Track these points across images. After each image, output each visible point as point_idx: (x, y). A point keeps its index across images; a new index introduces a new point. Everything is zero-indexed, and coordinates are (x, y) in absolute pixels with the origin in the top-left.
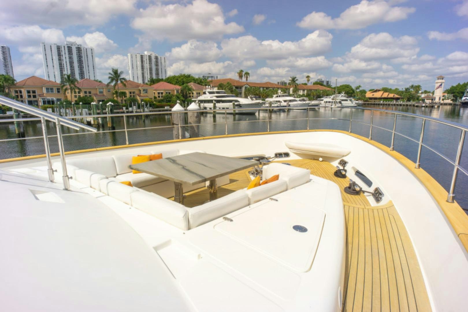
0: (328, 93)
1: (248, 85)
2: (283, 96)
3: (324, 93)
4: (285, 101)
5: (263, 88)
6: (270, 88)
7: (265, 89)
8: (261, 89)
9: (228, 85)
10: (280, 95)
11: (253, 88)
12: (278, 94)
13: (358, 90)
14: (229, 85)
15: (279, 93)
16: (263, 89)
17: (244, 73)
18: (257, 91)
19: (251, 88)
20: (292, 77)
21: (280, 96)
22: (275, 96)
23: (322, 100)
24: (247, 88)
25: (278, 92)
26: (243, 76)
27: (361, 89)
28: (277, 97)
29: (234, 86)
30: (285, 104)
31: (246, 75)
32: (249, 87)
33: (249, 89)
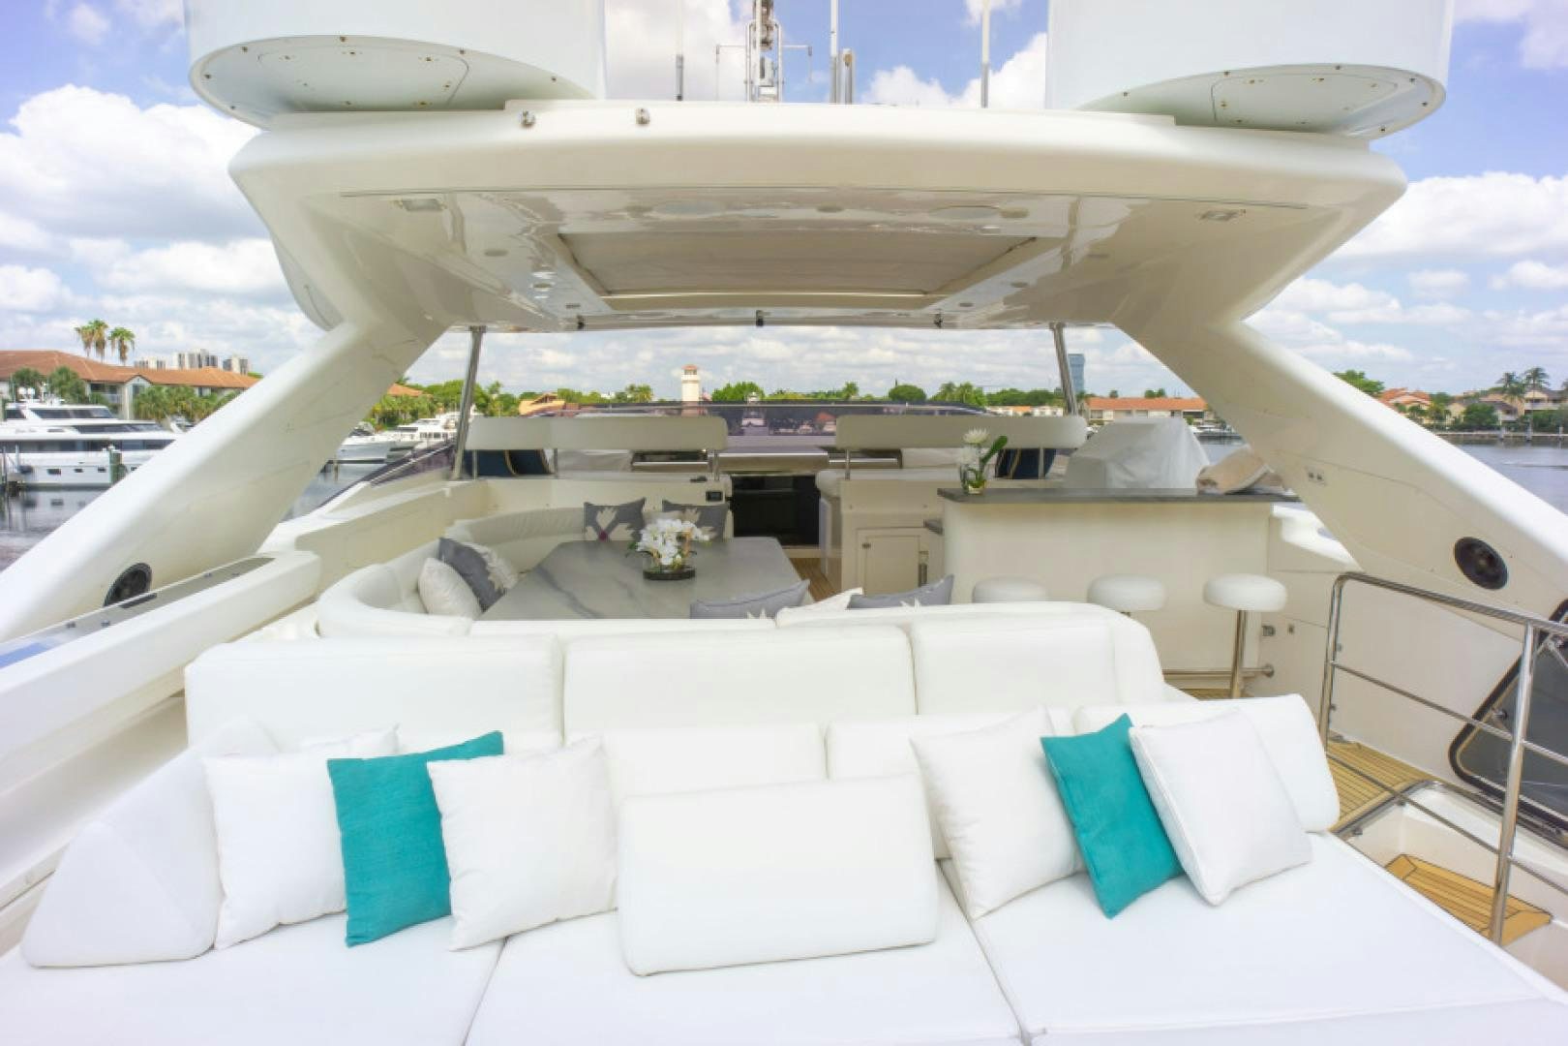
0: (416, 405)
1: (143, 378)
3: (406, 407)
5: (201, 388)
6: (223, 388)
7: (207, 392)
8: (197, 392)
9: (64, 378)
11: (167, 391)
13: (495, 396)
14: (68, 379)
16: (201, 393)
17: (107, 333)
18: (184, 403)
19: (159, 389)
23: (415, 430)
24: (141, 392)
26: (108, 343)
27: (502, 391)
29: (89, 381)
31: (117, 339)
32: (147, 385)
33: (151, 393)
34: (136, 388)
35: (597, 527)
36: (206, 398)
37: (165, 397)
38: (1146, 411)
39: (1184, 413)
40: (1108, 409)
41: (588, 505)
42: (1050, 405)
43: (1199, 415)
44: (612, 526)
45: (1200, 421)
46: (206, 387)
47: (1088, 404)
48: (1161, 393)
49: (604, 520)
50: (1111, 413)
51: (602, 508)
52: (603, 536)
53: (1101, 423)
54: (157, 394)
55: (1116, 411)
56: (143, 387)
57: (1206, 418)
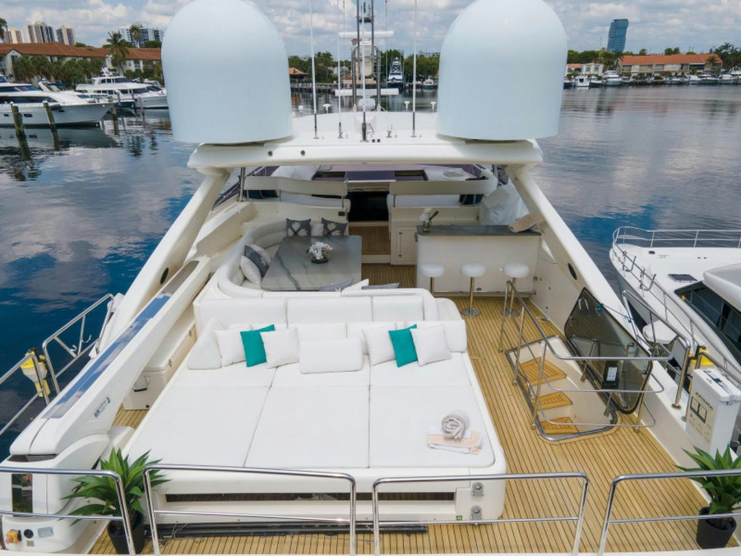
1: (16, 52)
2: (117, 81)
4: (124, 92)
5: (51, 56)
8: (49, 60)
10: (107, 77)
11: (32, 59)
12: (105, 76)
15: (105, 74)
18: (43, 67)
19: (27, 58)
20: (112, 34)
21: (109, 81)
22: (97, 79)
24: (17, 60)
25: (103, 73)
28: (103, 81)
30: (127, 98)
32: (19, 55)
33: (22, 61)
34: (13, 57)
35: (293, 230)
36: (55, 63)
37: (31, 63)
38: (663, 65)
39: (691, 66)
40: (636, 64)
41: (288, 220)
42: (595, 63)
43: (701, 67)
44: (299, 229)
45: (701, 71)
46: (55, 56)
47: (622, 60)
48: (676, 51)
49: (296, 226)
50: (638, 67)
51: (294, 222)
52: (296, 233)
53: (629, 75)
54: (26, 61)
55: (641, 66)
56: (17, 56)
57: (706, 69)
